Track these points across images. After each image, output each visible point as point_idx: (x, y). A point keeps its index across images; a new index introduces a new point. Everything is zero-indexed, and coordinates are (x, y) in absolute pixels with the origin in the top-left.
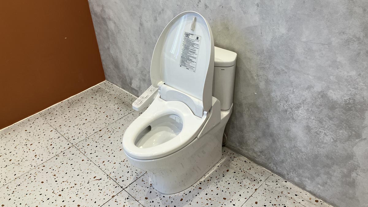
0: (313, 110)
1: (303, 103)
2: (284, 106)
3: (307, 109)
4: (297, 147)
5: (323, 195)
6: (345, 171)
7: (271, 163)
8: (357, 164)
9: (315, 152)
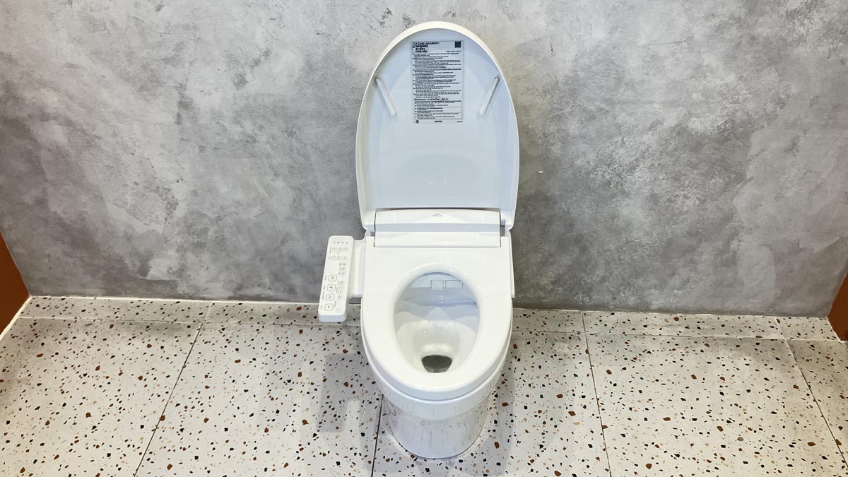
0: (661, 163)
1: (643, 157)
2: (603, 176)
3: (653, 165)
4: (632, 241)
5: (682, 303)
6: (720, 244)
7: (577, 294)
8: (737, 224)
9: (668, 234)
